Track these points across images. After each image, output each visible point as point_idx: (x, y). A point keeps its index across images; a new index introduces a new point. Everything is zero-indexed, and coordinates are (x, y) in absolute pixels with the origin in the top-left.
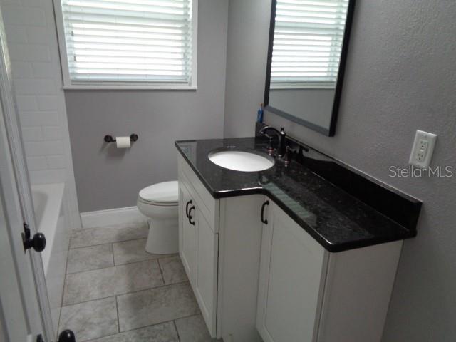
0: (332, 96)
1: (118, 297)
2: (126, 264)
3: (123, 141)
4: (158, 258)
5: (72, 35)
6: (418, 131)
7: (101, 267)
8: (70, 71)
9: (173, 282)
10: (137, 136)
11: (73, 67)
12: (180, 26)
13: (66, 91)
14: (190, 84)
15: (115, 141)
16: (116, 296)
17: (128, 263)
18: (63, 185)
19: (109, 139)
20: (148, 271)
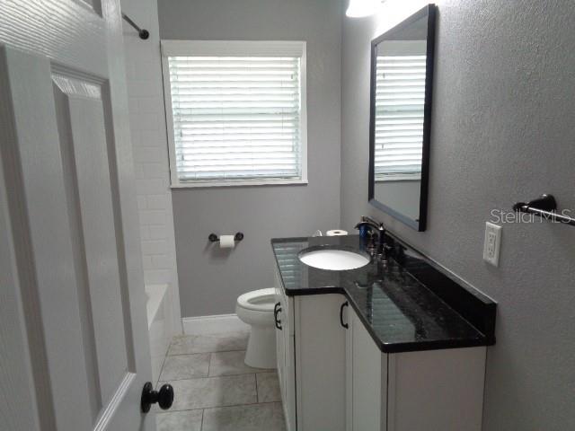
0: (418, 186)
1: (206, 410)
2: (220, 376)
3: (227, 240)
4: (256, 372)
5: (181, 135)
6: (488, 223)
7: (195, 377)
8: (179, 170)
9: (267, 401)
10: (242, 236)
11: (183, 166)
12: (290, 118)
13: (172, 189)
14: (300, 179)
15: (219, 240)
16: (204, 409)
17: (223, 375)
18: (166, 286)
19: (214, 238)
20: (241, 385)
